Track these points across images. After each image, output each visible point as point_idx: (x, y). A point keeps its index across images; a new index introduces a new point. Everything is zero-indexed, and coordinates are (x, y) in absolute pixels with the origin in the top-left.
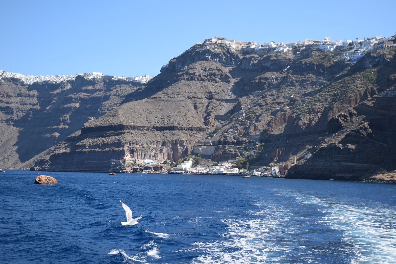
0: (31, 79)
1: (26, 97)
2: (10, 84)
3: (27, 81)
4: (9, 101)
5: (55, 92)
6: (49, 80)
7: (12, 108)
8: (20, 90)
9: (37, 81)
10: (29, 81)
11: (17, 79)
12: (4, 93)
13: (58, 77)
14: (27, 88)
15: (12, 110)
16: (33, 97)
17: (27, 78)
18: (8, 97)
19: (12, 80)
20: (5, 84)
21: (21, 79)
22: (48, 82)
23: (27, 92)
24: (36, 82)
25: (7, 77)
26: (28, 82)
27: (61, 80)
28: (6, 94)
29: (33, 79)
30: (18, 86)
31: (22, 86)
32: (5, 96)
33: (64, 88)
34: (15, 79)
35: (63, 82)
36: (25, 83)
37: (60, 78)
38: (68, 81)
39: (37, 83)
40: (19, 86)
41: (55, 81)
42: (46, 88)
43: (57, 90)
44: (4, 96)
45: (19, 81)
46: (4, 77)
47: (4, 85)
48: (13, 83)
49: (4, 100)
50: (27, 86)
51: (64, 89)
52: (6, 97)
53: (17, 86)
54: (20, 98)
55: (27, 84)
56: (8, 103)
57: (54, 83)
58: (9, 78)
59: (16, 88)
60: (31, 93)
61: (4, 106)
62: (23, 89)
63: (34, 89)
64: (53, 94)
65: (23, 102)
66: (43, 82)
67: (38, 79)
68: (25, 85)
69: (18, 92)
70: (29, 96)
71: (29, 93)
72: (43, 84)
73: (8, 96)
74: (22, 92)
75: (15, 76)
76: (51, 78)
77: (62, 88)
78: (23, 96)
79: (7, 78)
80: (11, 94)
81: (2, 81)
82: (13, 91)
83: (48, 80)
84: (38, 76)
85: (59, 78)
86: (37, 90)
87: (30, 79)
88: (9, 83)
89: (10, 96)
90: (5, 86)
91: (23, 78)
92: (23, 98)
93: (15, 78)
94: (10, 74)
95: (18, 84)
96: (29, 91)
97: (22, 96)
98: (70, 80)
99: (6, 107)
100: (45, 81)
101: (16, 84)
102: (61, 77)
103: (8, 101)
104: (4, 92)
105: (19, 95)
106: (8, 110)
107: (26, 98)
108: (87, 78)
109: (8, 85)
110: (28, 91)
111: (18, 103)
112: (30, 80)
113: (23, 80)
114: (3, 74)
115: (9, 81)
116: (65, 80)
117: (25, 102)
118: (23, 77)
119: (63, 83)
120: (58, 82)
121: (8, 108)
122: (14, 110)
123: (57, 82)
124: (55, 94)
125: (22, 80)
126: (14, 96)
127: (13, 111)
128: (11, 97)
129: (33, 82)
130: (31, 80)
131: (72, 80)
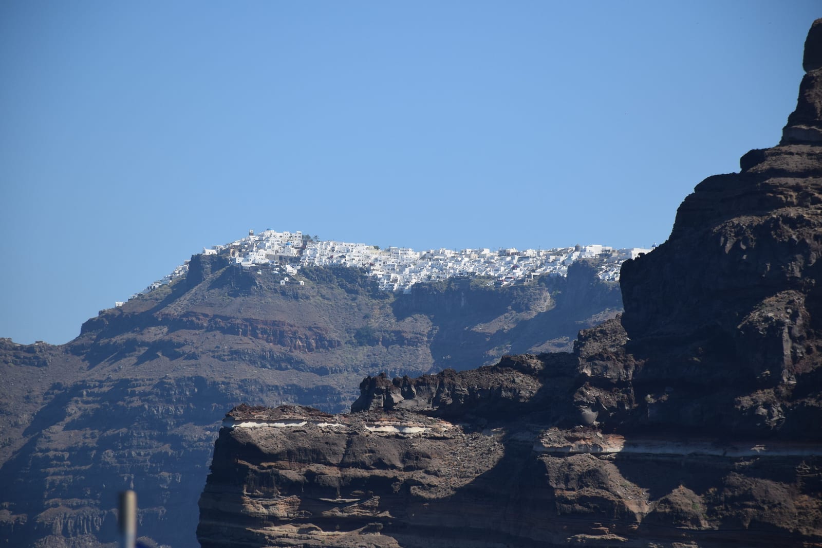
0: (405, 266)
1: (386, 343)
2: (330, 291)
3: (393, 275)
4: (329, 365)
5: (493, 327)
6: (473, 274)
7: (339, 393)
8: (366, 317)
9: (429, 277)
10: (399, 277)
11: (353, 269)
12: (309, 333)
13: (509, 259)
14: (392, 305)
15: (339, 400)
16: (414, 342)
17: (392, 261)
18: (323, 346)
19: (338, 277)
20: (312, 293)
21: (368, 270)
22: (470, 281)
23: (392, 324)
24: (422, 283)
25: (317, 263)
26: (395, 280)
27: (519, 273)
28: (316, 334)
29: (412, 267)
30: (360, 298)
31: (374, 297)
32: (313, 342)
33: (528, 309)
34: (348, 269)
35: (525, 283)
36: (383, 286)
37: (515, 261)
38: (542, 279)
39: (430, 285)
40: (362, 299)
41: (494, 278)
42: (463, 304)
43: (502, 317)
44: (309, 344)
45: (362, 277)
46: (305, 265)
47: (307, 298)
48: (342, 286)
49: (309, 358)
50: (392, 299)
51: (525, 316)
52: (317, 347)
53: (354, 299)
54: (366, 349)
55: (391, 291)
56: (322, 371)
57: (490, 283)
58: (325, 267)
59: (352, 307)
60: (408, 325)
61: (311, 386)
62: (377, 312)
63: (420, 311)
64: (483, 335)
65: (376, 365)
66: (451, 279)
67: (432, 266)
68: (384, 295)
69: (357, 326)
70: (400, 339)
71: (398, 328)
72: (449, 290)
73: (324, 344)
74: (374, 324)
75: (347, 258)
76: (482, 260)
77: (518, 308)
78: (377, 341)
79: (317, 269)
80: (334, 336)
81: (302, 283)
82: (340, 320)
83: (471, 270)
84: (432, 251)
85: (509, 263)
86: (427, 313)
87: (402, 268)
88: (324, 291)
89: (332, 344)
90: (312, 300)
91: (377, 265)
92: (376, 347)
93: (348, 265)
94: (329, 248)
95: (357, 292)
96: (398, 320)
97: (373, 342)
98: (548, 275)
99: (317, 387)
100: (457, 278)
101: (349, 291)
102: (517, 257)
103: (323, 365)
104: (310, 329)
105: (364, 337)
106: (325, 401)
107: (387, 347)
108: (607, 278)
109: (323, 297)
110: (393, 321)
111: (361, 372)
112: (401, 271)
113: (378, 272)
114: (301, 250)
115: (324, 280)
116: (529, 276)
117: (383, 365)
118: (376, 260)
119: (523, 289)
120: (505, 283)
121: (325, 391)
122: (344, 400)
123: (501, 282)
124: (493, 336)
125: (374, 272)
126: (343, 343)
127: (343, 403)
128: (332, 347)
129: (413, 281)
130: (407, 270)
131: (558, 275)
